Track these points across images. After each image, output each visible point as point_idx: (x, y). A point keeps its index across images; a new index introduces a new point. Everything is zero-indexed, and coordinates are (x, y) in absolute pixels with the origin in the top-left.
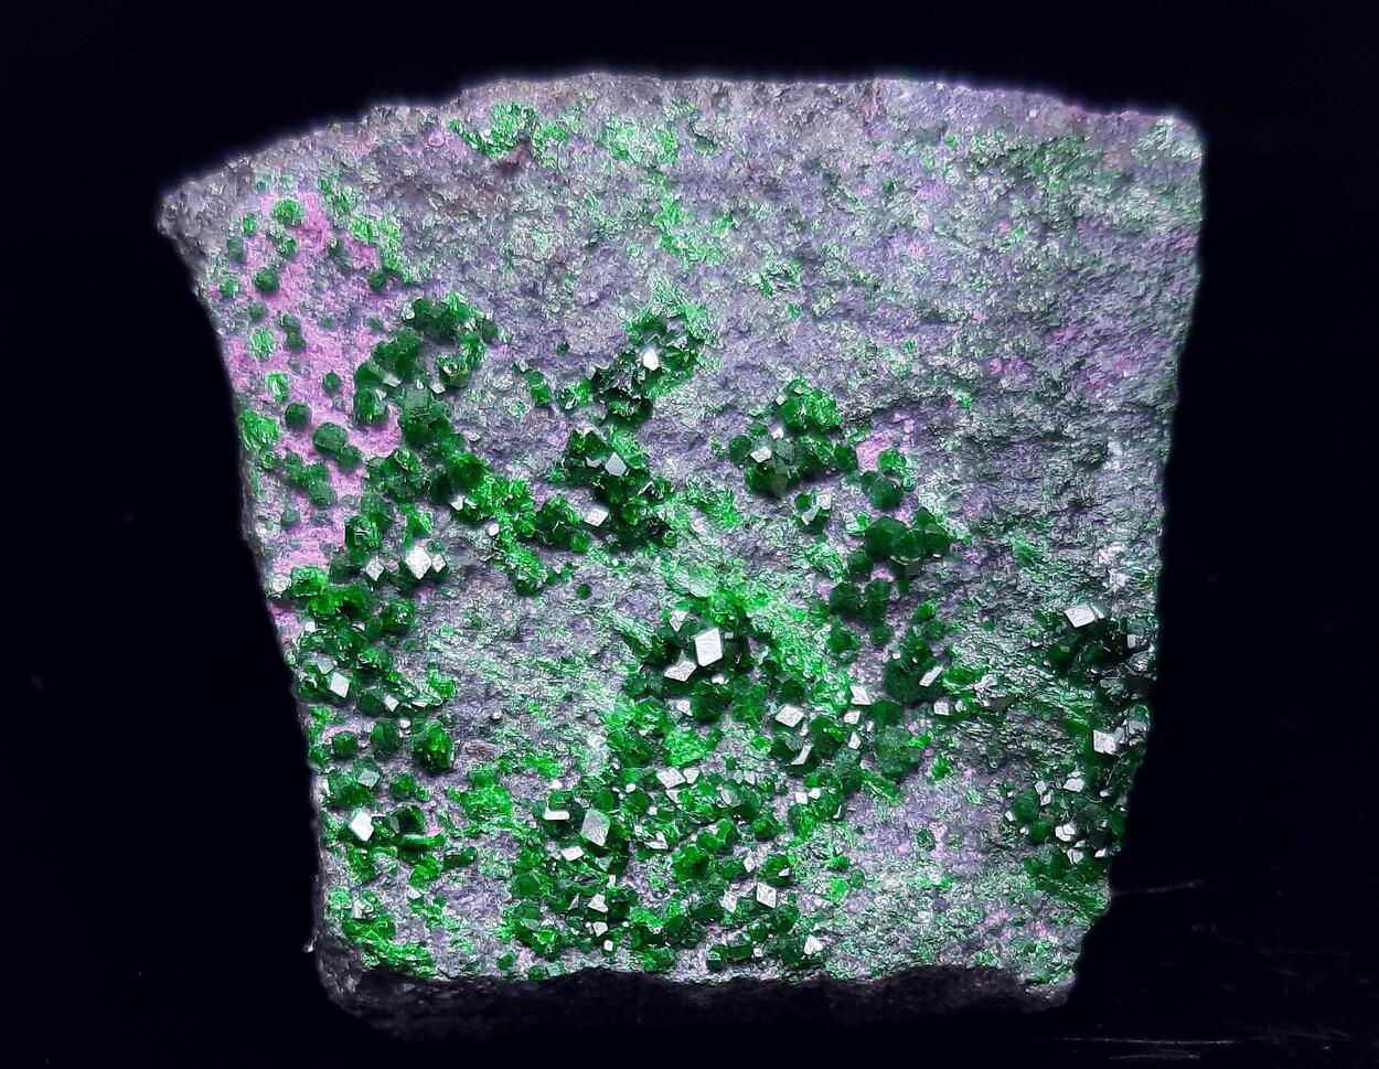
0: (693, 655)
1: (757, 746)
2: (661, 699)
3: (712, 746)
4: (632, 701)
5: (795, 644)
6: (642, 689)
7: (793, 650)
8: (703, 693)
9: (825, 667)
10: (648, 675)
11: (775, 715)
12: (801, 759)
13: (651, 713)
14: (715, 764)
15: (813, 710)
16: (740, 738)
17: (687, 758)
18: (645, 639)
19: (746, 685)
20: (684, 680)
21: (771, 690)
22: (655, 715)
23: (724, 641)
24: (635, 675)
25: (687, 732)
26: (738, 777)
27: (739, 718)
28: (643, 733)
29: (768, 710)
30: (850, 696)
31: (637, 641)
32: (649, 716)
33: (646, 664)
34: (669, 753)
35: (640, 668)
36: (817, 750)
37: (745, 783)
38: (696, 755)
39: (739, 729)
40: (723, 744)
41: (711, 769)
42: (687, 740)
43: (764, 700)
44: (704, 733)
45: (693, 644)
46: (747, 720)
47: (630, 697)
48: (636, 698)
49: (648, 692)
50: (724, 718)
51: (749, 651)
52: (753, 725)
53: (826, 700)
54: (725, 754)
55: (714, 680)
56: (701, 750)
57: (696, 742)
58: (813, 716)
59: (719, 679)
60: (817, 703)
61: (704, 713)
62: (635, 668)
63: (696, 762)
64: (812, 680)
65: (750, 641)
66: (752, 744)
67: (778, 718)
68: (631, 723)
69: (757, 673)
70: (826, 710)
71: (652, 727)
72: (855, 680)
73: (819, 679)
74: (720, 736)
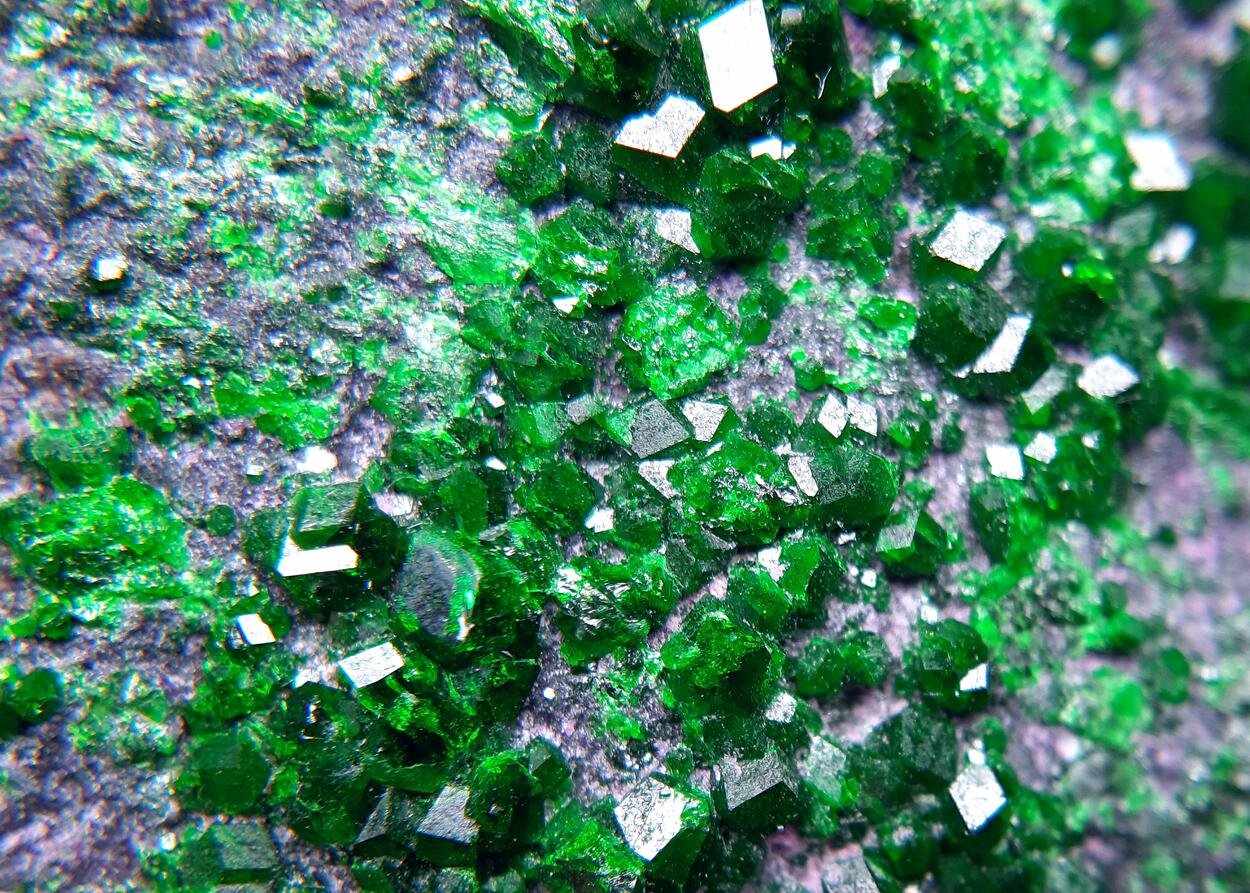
0: (696, 86)
1: (876, 325)
2: (611, 207)
3: (757, 333)
4: (527, 215)
5: (975, 32)
6: (554, 182)
7: (968, 49)
8: (726, 188)
9: (1055, 89)
10: (568, 138)
11: (933, 235)
12: (1000, 356)
13: (584, 251)
14: (765, 381)
15: (1023, 214)
16: (829, 306)
17: (693, 372)
18: (552, 31)
19: (840, 157)
20: (672, 152)
21: (909, 174)
22: (597, 257)
23: (777, 32)
24: (529, 140)
25: (685, 300)
26: (832, 417)
27: (826, 249)
28: (565, 305)
29: (904, 223)
30: (1125, 167)
31: (531, 42)
32: (579, 261)
33: (559, 107)
34: (640, 360)
35: (544, 117)
36: (1043, 327)
37: (851, 431)
38: (713, 360)
39: (825, 280)
40: (785, 326)
41: (755, 393)
42: (688, 321)
43: (894, 197)
44: (733, 296)
45: (694, 47)
46: (850, 256)
47: (522, 205)
48: (539, 206)
49: (569, 191)
50: (785, 253)
51: (844, 58)
52: (866, 270)
53: (1061, 185)
54: (793, 350)
55: (757, 149)
56: (728, 346)
57: (713, 324)
58: (1025, 233)
59: (771, 148)
60: (1038, 196)
61: (733, 242)
62: (532, 120)
63: (717, 378)
64: (1020, 132)
65: (849, 27)
66: (862, 318)
67: (941, 248)
68: (528, 278)
69: (870, 121)
70: (1066, 212)
71: (588, 289)
72: (1132, 121)
73: (1039, 126)
74: (774, 302)
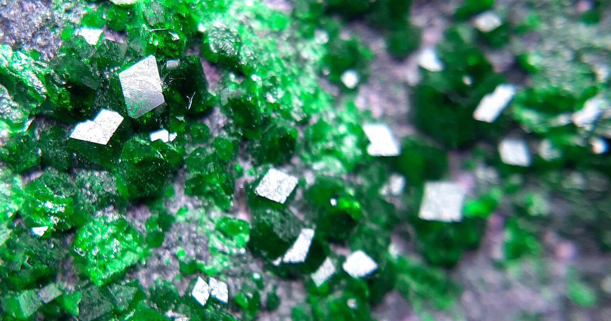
0: (117, 103)
1: (227, 232)
2: (69, 171)
3: (156, 240)
4: (18, 180)
5: (276, 70)
6: (34, 160)
7: (273, 79)
8: (136, 159)
9: (322, 97)
10: (42, 134)
11: (257, 183)
12: (298, 252)
13: (51, 199)
14: (162, 269)
15: (308, 167)
16: (198, 223)
17: (117, 267)
18: (33, 76)
19: (203, 138)
20: (104, 142)
21: (242, 147)
22: (58, 202)
23: (163, 73)
24: (19, 136)
25: (112, 223)
26: (201, 292)
27: (196, 189)
28: (39, 231)
29: (241, 174)
30: (363, 143)
31: (20, 83)
32: (49, 205)
33: (38, 117)
34: (85, 262)
35: (29, 123)
36: (322, 234)
37: (212, 300)
38: (130, 258)
39: (197, 207)
40: (173, 236)
41: (155, 276)
42: (114, 236)
43: (234, 159)
44: (142, 219)
45: (117, 83)
46: (211, 194)
47: (15, 173)
48: (25, 173)
49: (43, 163)
50: (172, 192)
51: (204, 85)
52: (220, 202)
53: (329, 152)
54: (178, 250)
55: (154, 136)
56: (139, 249)
57: (130, 237)
58: (310, 179)
59: (162, 135)
60: (316, 159)
61: (141, 189)
62: (21, 125)
63: (132, 269)
64: (304, 123)
65: (206, 67)
66: (218, 229)
67: (261, 190)
68: (17, 216)
69: (219, 118)
70: (332, 167)
71: (54, 220)
72: (367, 115)
73: (314, 119)
74: (166, 222)
